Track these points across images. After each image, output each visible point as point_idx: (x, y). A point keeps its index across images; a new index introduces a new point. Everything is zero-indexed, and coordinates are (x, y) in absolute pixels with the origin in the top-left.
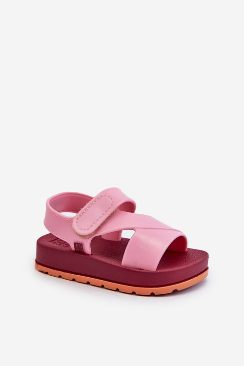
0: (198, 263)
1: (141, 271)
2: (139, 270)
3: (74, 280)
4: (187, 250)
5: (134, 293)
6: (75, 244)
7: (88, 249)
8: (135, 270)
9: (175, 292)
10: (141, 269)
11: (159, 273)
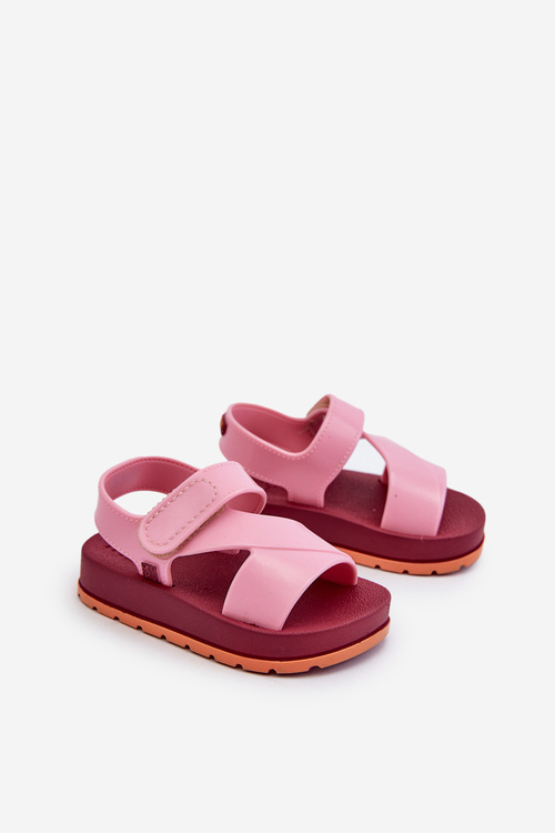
0: (362, 619)
1: (253, 629)
2: (249, 628)
3: (139, 628)
4: (356, 582)
5: (239, 667)
6: (144, 565)
7: (165, 576)
8: (244, 626)
9: (314, 670)
10: (254, 625)
11: (286, 636)
